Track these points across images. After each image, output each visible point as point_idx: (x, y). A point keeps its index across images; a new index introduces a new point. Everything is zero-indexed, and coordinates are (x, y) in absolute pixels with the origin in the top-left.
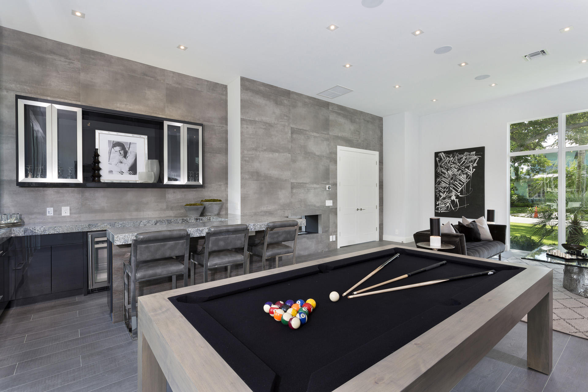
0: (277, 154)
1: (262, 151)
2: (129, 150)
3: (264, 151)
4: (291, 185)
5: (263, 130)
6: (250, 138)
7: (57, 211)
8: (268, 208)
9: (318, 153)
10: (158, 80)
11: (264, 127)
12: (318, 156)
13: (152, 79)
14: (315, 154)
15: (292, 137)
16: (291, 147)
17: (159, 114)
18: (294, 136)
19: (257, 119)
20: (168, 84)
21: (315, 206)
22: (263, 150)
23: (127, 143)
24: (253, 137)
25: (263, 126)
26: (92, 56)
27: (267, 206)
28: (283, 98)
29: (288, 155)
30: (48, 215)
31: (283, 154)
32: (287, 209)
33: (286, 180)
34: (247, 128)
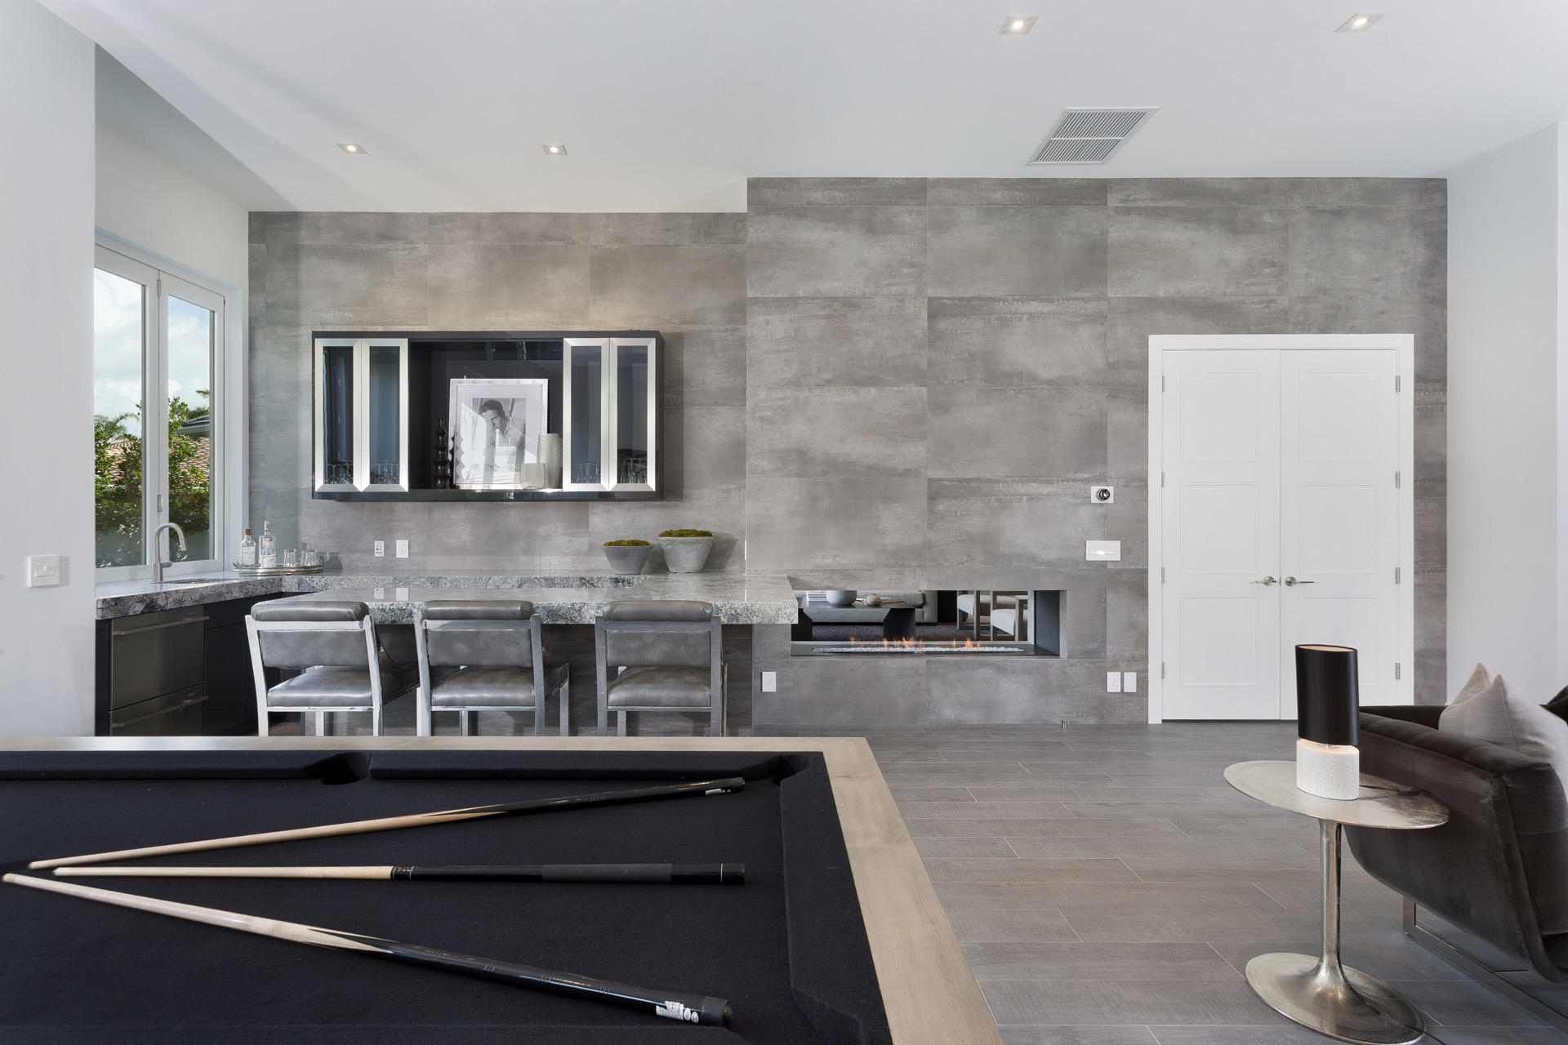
0: (873, 390)
1: (819, 385)
2: (510, 415)
3: (824, 386)
4: (929, 486)
5: (823, 323)
6: (777, 351)
7: (390, 549)
8: (838, 559)
9: (1044, 374)
10: (573, 243)
11: (824, 313)
12: (1050, 382)
13: (561, 244)
14: (1033, 377)
15: (931, 329)
16: (930, 364)
17: (575, 324)
18: (942, 325)
19: (801, 293)
20: (595, 247)
21: (1032, 559)
22: (822, 384)
23: (506, 400)
24: (787, 347)
25: (823, 309)
26: (448, 226)
27: (834, 552)
28: (896, 209)
29: (915, 389)
30: (376, 555)
31: (895, 388)
32: (909, 566)
33: (907, 473)
34: (767, 322)
